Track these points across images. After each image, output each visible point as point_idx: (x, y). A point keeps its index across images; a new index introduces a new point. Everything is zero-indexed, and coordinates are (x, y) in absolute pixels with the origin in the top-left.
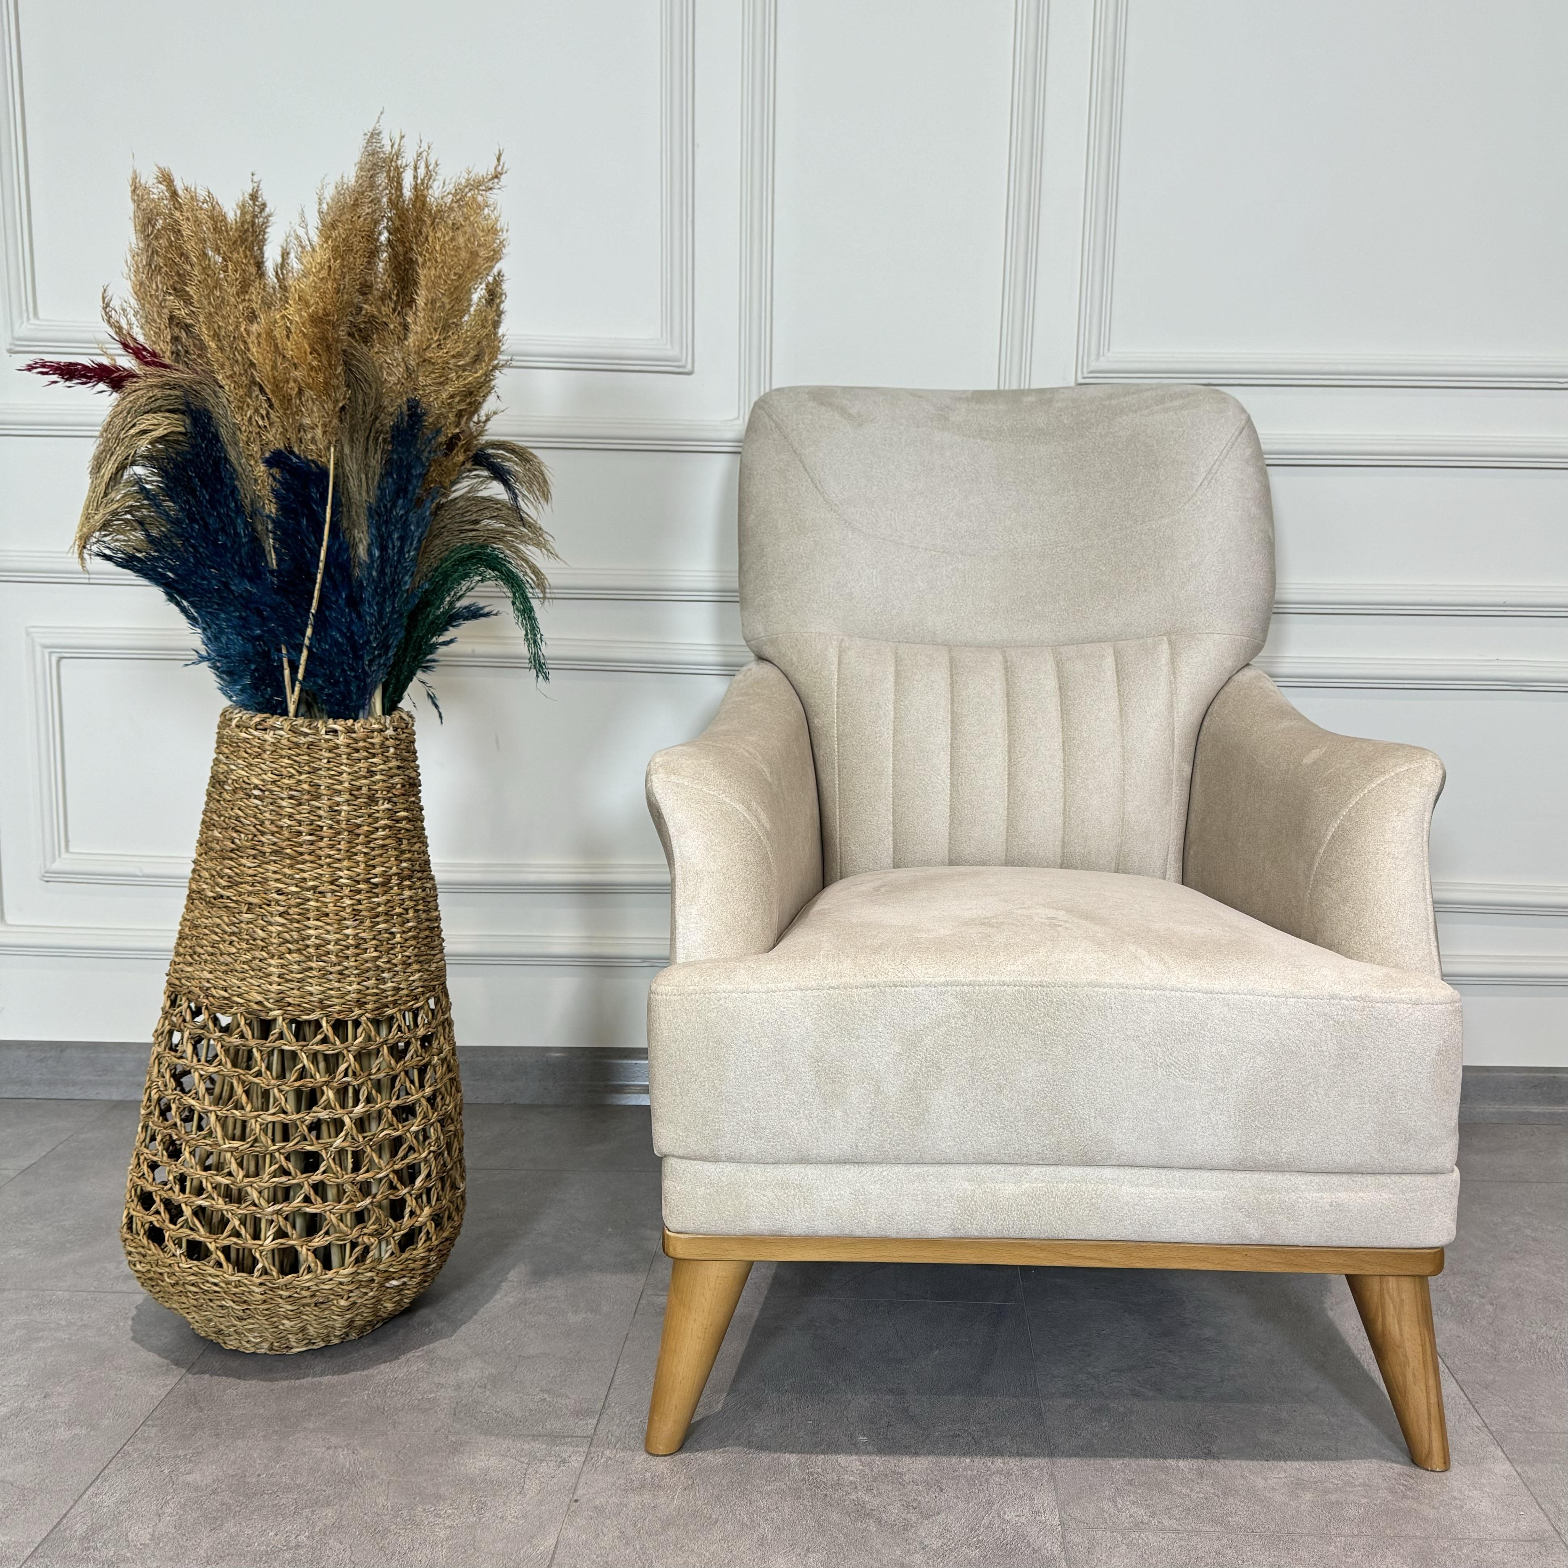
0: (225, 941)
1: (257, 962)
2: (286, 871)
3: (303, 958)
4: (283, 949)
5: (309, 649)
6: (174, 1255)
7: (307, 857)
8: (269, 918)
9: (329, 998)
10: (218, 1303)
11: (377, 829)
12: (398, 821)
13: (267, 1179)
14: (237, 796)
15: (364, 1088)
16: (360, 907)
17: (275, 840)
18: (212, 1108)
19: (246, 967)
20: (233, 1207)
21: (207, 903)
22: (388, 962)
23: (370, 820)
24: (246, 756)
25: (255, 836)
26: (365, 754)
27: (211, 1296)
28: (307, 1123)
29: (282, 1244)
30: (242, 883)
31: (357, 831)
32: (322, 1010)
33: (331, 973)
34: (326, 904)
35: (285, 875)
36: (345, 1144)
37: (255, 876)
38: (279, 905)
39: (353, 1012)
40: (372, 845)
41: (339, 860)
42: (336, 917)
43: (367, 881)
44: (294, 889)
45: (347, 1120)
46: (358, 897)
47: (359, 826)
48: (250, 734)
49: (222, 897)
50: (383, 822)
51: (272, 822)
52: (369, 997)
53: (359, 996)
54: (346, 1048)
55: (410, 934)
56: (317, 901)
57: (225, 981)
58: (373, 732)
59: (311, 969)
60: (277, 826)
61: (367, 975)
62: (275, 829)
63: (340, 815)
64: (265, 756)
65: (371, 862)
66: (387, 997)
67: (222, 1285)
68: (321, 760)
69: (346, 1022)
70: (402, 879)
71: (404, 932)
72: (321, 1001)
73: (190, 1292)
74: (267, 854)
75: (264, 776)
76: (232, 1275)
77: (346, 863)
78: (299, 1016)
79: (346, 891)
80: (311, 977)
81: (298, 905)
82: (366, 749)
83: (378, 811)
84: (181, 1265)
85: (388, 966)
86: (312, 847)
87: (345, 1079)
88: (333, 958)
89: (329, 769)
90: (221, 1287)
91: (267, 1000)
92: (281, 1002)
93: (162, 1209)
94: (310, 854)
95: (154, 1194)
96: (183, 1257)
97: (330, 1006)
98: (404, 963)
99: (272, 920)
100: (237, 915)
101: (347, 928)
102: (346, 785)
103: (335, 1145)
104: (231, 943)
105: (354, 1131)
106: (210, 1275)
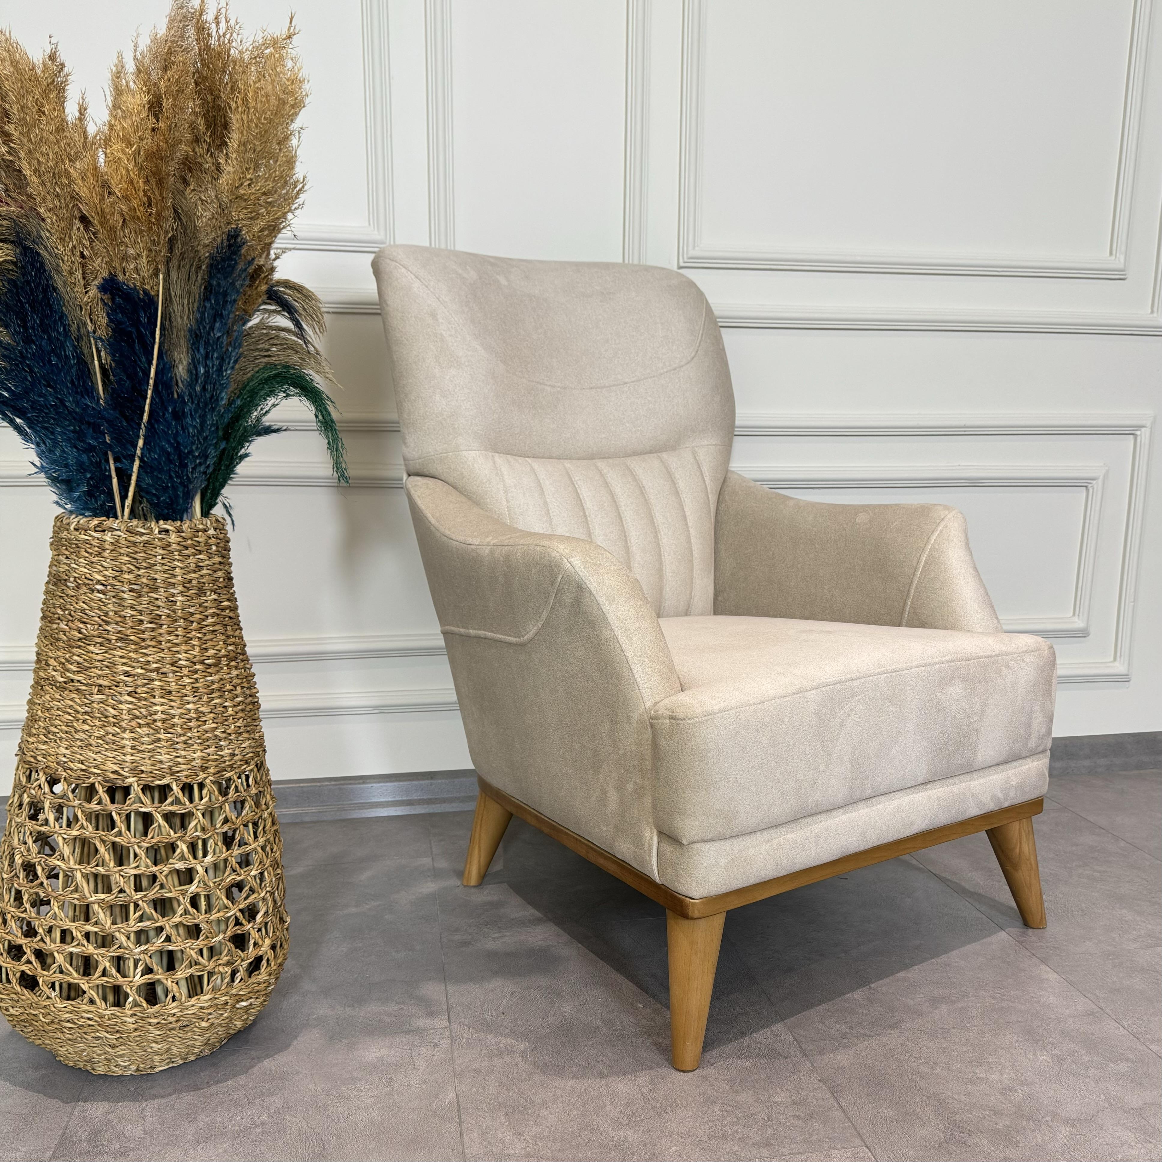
0: (78, 720)
1: (110, 736)
2: (132, 655)
3: (152, 731)
4: (134, 724)
5: (141, 459)
6: (48, 997)
7: (149, 643)
8: (119, 698)
9: (177, 764)
10: (93, 1035)
11: (207, 617)
12: (223, 610)
13: (133, 924)
14: (80, 591)
15: (211, 841)
16: (197, 685)
17: (120, 628)
18: (77, 867)
19: (100, 741)
20: (103, 951)
21: (57, 688)
22: (224, 732)
23: (201, 609)
24: (87, 555)
25: (100, 626)
26: (193, 551)
27: (85, 1030)
28: (165, 873)
29: (149, 979)
30: (90, 668)
31: (191, 619)
32: (171, 775)
33: (177, 743)
34: (169, 684)
35: (130, 659)
36: (199, 889)
37: (102, 661)
38: (126, 685)
39: (198, 776)
40: (204, 631)
41: (177, 644)
42: (179, 695)
43: (202, 662)
44: (140, 671)
45: (199, 868)
46: (195, 676)
47: (192, 614)
49: (72, 681)
50: (212, 611)
51: (116, 613)
52: (210, 763)
53: (203, 762)
54: (195, 807)
55: (240, 707)
56: (160, 681)
57: (81, 754)
58: (198, 531)
59: (159, 740)
60: (120, 616)
61: (207, 743)
62: (119, 619)
63: (175, 604)
64: (106, 554)
65: (204, 646)
66: (224, 762)
67: (97, 1019)
68: (156, 556)
69: (193, 785)
70: (230, 660)
71: (234, 706)
72: (170, 768)
73: (65, 1028)
74: (113, 641)
75: (106, 573)
76: (106, 1010)
77: (184, 647)
78: (152, 782)
79: (186, 671)
80: (160, 747)
81: (143, 685)
82: (193, 546)
83: (207, 601)
84: (56, 1005)
85: (224, 735)
86: (153, 634)
87: (195, 834)
88: (180, 731)
89: (163, 564)
90: (96, 1021)
91: (123, 769)
92: (135, 771)
93: (33, 959)
94: (152, 640)
95: (24, 946)
96: (57, 999)
97: (178, 772)
98: (236, 733)
99: (122, 699)
100: (88, 696)
101: (188, 703)
102: (179, 578)
103: (190, 891)
104: (84, 721)
105: (205, 878)
106: (84, 1011)
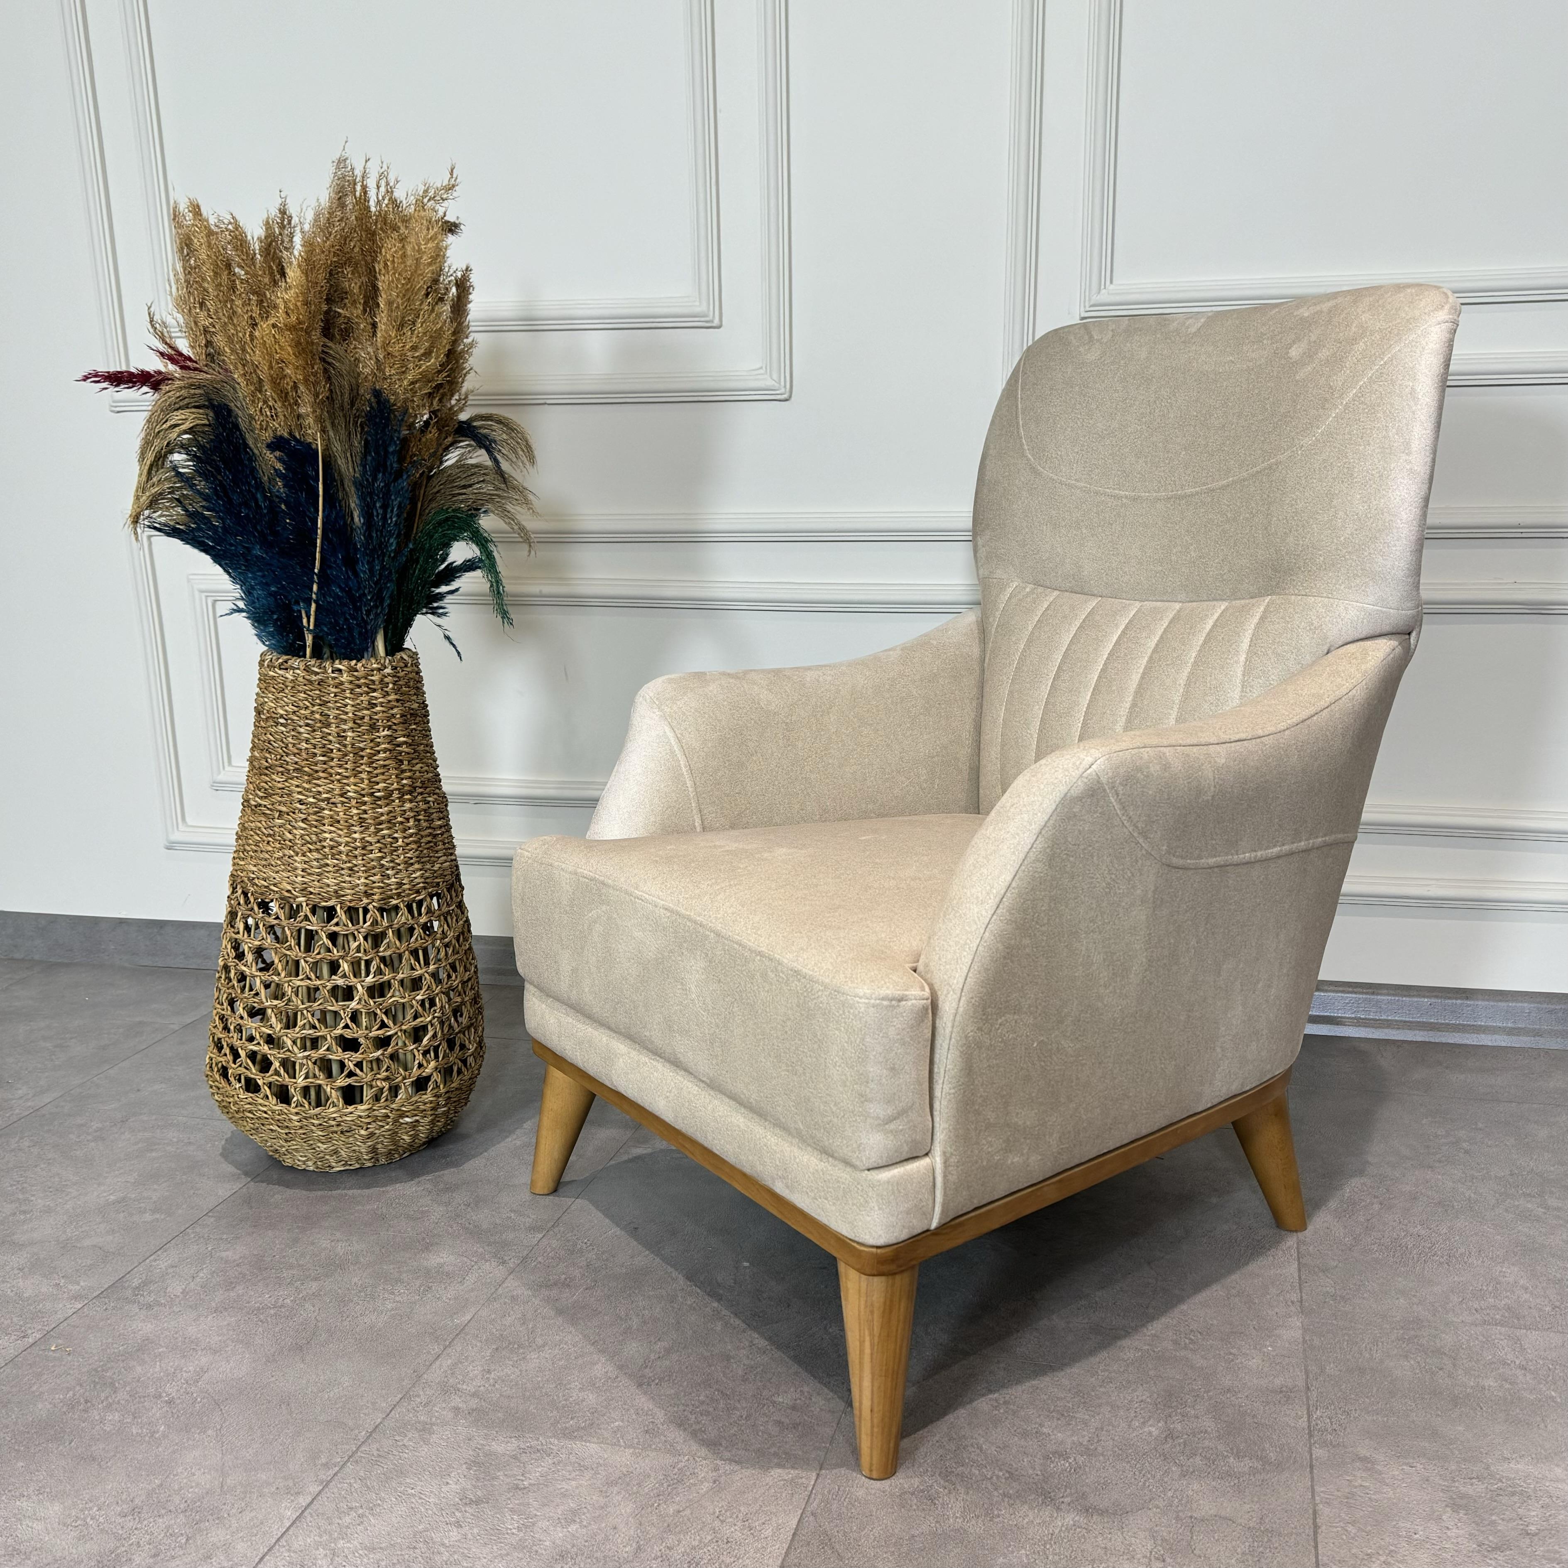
0: (263, 842)
1: (287, 858)
2: (306, 786)
3: (320, 856)
4: (305, 848)
6: (235, 1088)
7: (321, 774)
8: (294, 824)
9: (342, 889)
11: (379, 752)
13: (298, 1031)
15: (374, 962)
16: (365, 816)
17: (297, 760)
18: (258, 973)
19: (279, 862)
20: (275, 1051)
21: (253, 811)
22: (392, 861)
23: (372, 744)
24: (275, 691)
25: (282, 756)
26: (366, 689)
27: (263, 1122)
28: (328, 988)
29: (311, 1083)
30: (274, 795)
31: (361, 753)
32: (337, 898)
33: (343, 869)
34: (337, 813)
35: (304, 788)
36: (359, 1007)
37: (283, 789)
38: (301, 813)
39: (362, 901)
40: (374, 765)
41: (347, 777)
42: (346, 824)
43: (372, 794)
44: (311, 800)
45: (359, 987)
46: (363, 808)
47: (363, 750)
48: (276, 673)
49: (260, 805)
50: (383, 746)
51: (294, 745)
52: (375, 890)
53: (367, 888)
54: (357, 930)
56: (331, 810)
58: (372, 671)
59: (327, 865)
60: (297, 749)
61: (373, 871)
62: (296, 751)
63: (346, 740)
64: (287, 691)
65: (374, 779)
66: (391, 890)
67: (270, 1113)
68: (329, 694)
69: (358, 909)
71: (405, 837)
72: (336, 892)
73: (248, 1117)
74: (291, 772)
75: (287, 708)
76: (276, 1105)
77: (352, 780)
78: (319, 903)
79: (354, 802)
80: (327, 872)
81: (315, 813)
82: (367, 686)
83: (379, 737)
84: (240, 1096)
85: (391, 865)
86: (325, 766)
87: (358, 954)
88: (344, 857)
89: (336, 702)
90: (269, 1115)
91: (295, 889)
92: (306, 892)
93: (228, 1052)
94: (323, 772)
95: (223, 1040)
96: (241, 1090)
97: (343, 896)
98: (406, 863)
99: (297, 825)
100: (272, 820)
101: (355, 833)
102: (351, 715)
103: (351, 1007)
104: (269, 843)
105: (366, 997)
106: (261, 1104)
